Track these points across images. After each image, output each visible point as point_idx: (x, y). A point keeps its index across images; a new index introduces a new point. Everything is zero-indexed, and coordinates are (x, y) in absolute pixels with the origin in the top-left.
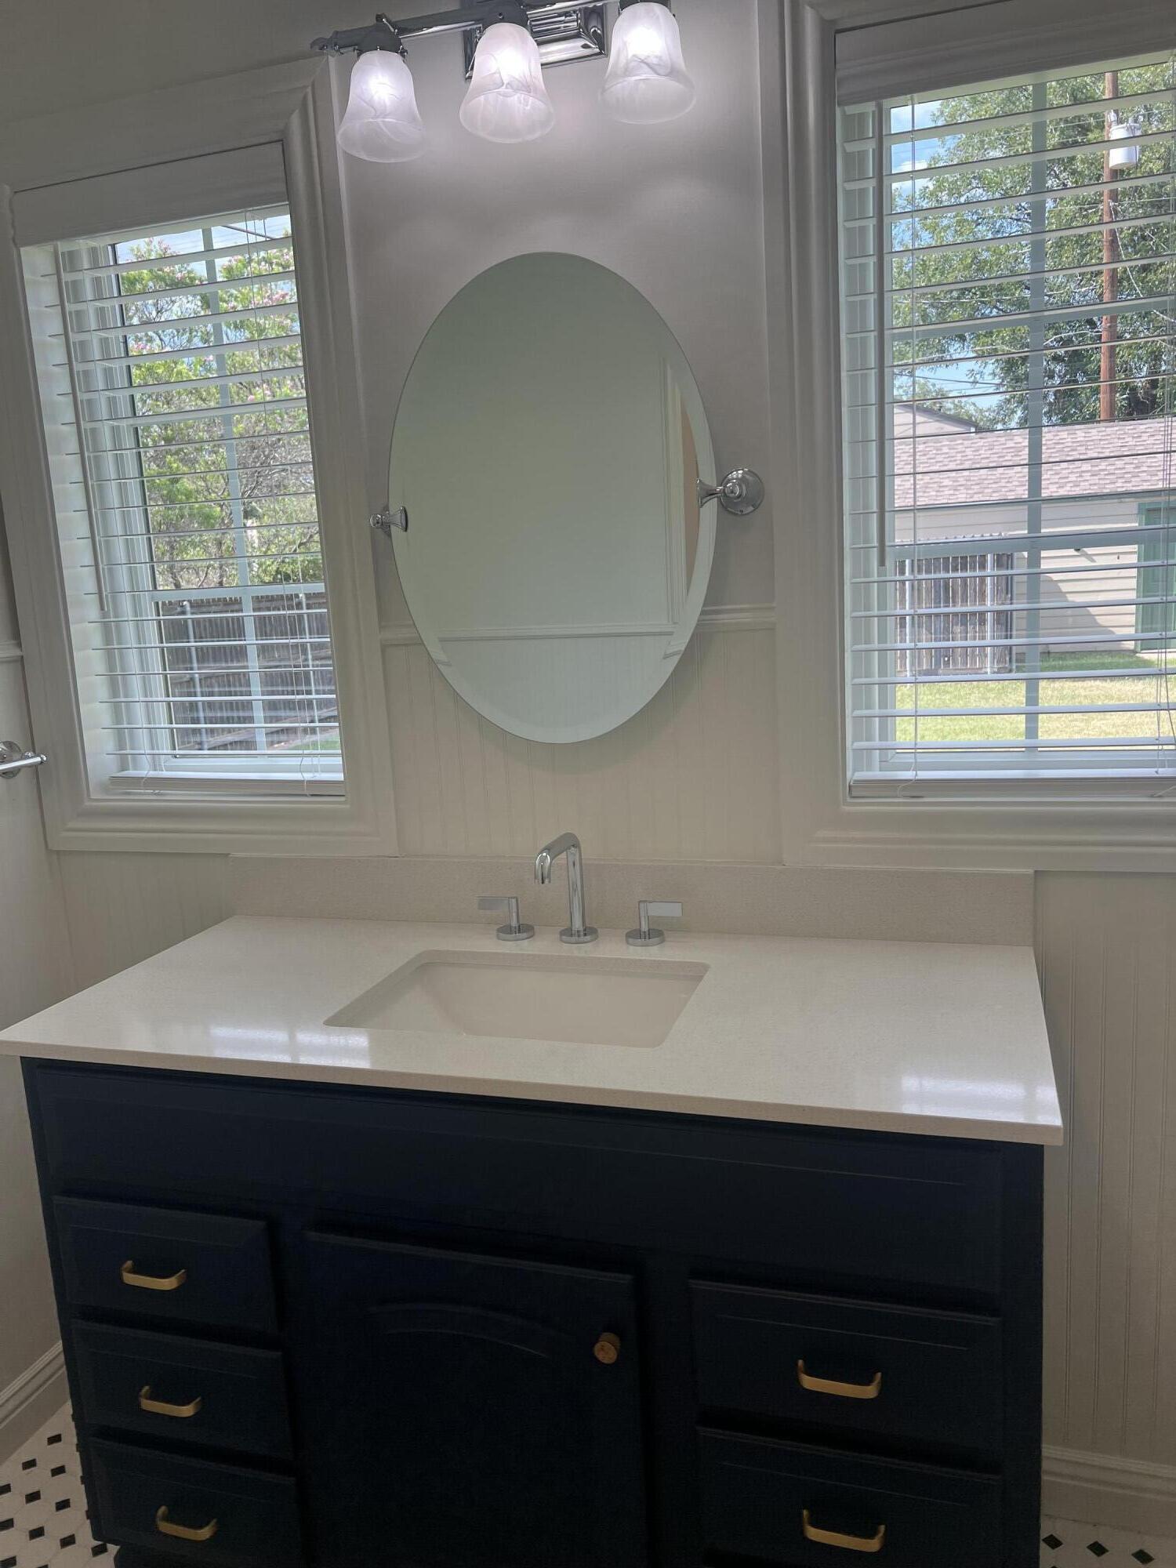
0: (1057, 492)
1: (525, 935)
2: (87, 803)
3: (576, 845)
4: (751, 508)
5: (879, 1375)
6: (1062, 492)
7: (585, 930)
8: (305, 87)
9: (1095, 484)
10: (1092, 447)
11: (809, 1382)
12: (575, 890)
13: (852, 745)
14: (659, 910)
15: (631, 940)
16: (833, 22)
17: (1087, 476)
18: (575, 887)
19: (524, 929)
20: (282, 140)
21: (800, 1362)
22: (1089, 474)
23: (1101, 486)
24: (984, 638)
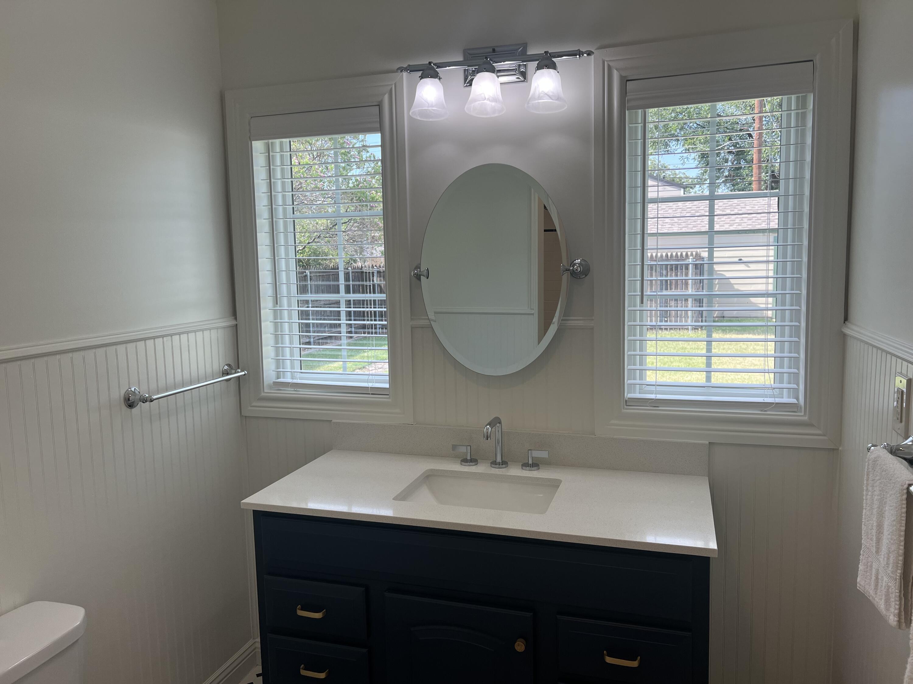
0: (729, 228)
1: (474, 464)
2: (263, 394)
3: (500, 423)
4: (584, 276)
5: (639, 657)
6: (732, 228)
7: (502, 462)
8: (393, 84)
9: (750, 225)
10: (748, 204)
11: (609, 660)
12: (498, 443)
13: (627, 382)
14: (537, 454)
15: (524, 468)
16: (625, 77)
17: (745, 220)
18: (498, 442)
19: (473, 461)
20: (379, 105)
21: (605, 652)
22: (747, 219)
23: (754, 226)
24: (687, 307)
